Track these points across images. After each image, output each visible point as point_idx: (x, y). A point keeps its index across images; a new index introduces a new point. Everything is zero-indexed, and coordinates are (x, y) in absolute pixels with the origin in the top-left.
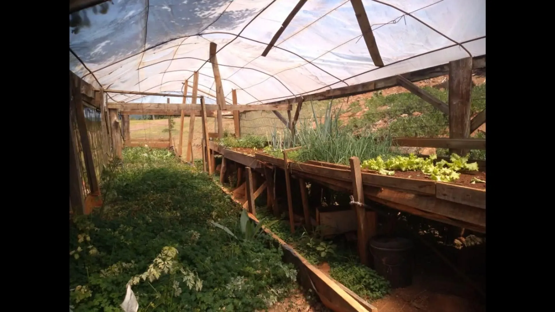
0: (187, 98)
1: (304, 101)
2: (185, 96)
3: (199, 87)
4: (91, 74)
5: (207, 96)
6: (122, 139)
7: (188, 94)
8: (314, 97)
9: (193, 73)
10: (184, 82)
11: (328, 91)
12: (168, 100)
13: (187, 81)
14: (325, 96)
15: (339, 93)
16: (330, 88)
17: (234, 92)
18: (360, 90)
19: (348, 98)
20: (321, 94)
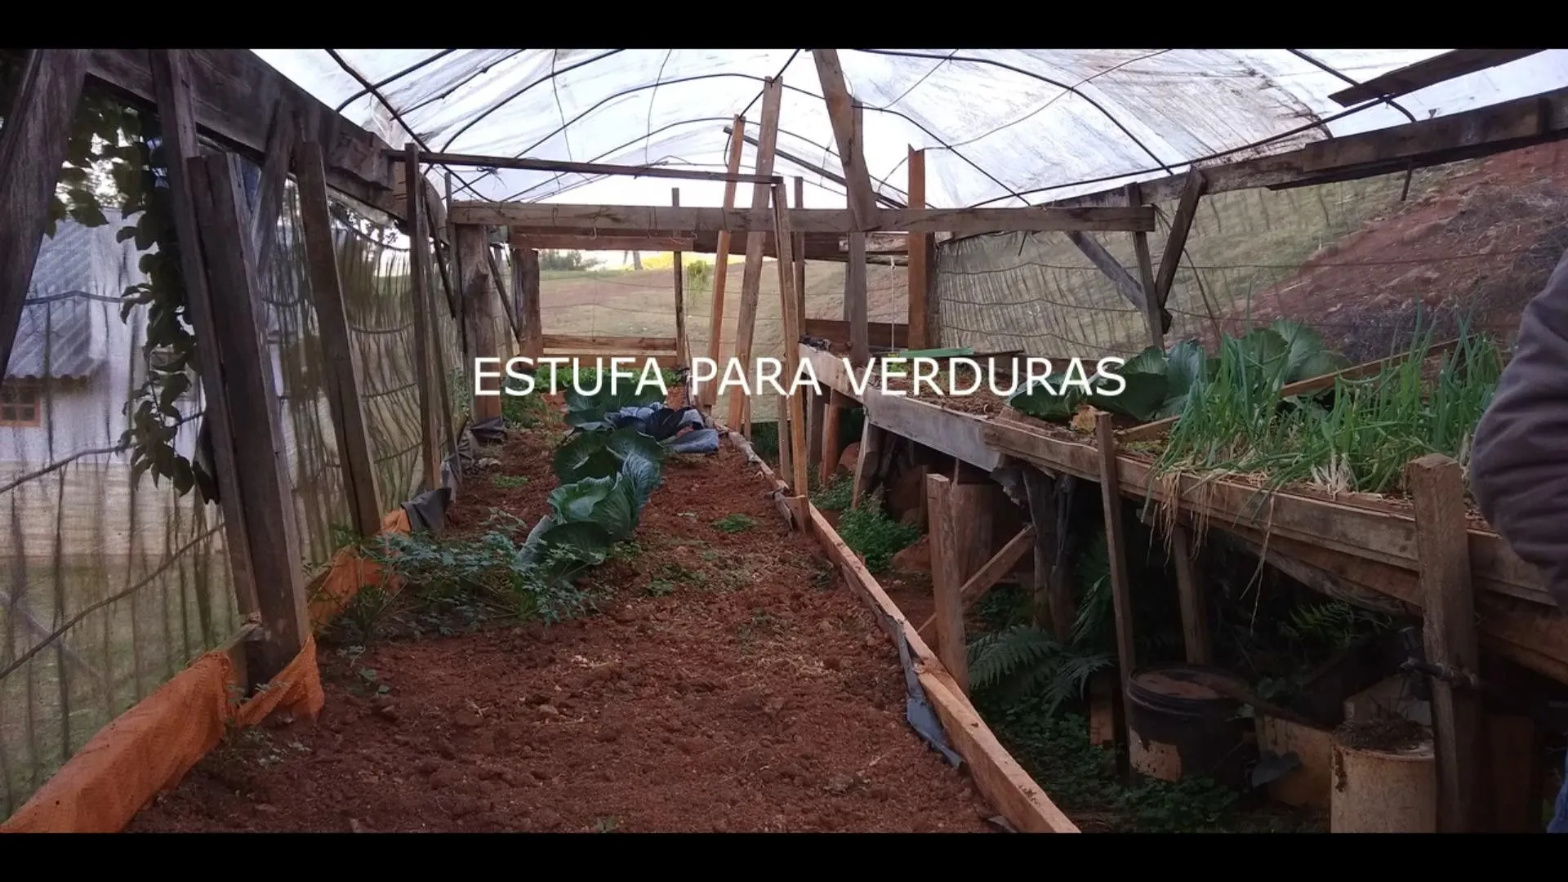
0: (739, 185)
1: (1204, 190)
2: (732, 178)
3: (783, 142)
4: (370, 94)
5: (817, 178)
6: (514, 339)
7: (742, 171)
8: (1251, 175)
9: (761, 86)
10: (731, 124)
11: (1316, 148)
12: (676, 193)
13: (740, 120)
14: (1299, 171)
15: (1366, 154)
16: (1328, 133)
17: (916, 159)
18: (1470, 138)
19: (1409, 178)
20: (1283, 163)
